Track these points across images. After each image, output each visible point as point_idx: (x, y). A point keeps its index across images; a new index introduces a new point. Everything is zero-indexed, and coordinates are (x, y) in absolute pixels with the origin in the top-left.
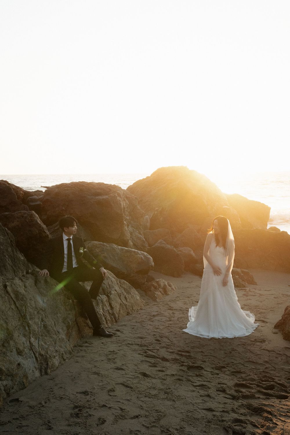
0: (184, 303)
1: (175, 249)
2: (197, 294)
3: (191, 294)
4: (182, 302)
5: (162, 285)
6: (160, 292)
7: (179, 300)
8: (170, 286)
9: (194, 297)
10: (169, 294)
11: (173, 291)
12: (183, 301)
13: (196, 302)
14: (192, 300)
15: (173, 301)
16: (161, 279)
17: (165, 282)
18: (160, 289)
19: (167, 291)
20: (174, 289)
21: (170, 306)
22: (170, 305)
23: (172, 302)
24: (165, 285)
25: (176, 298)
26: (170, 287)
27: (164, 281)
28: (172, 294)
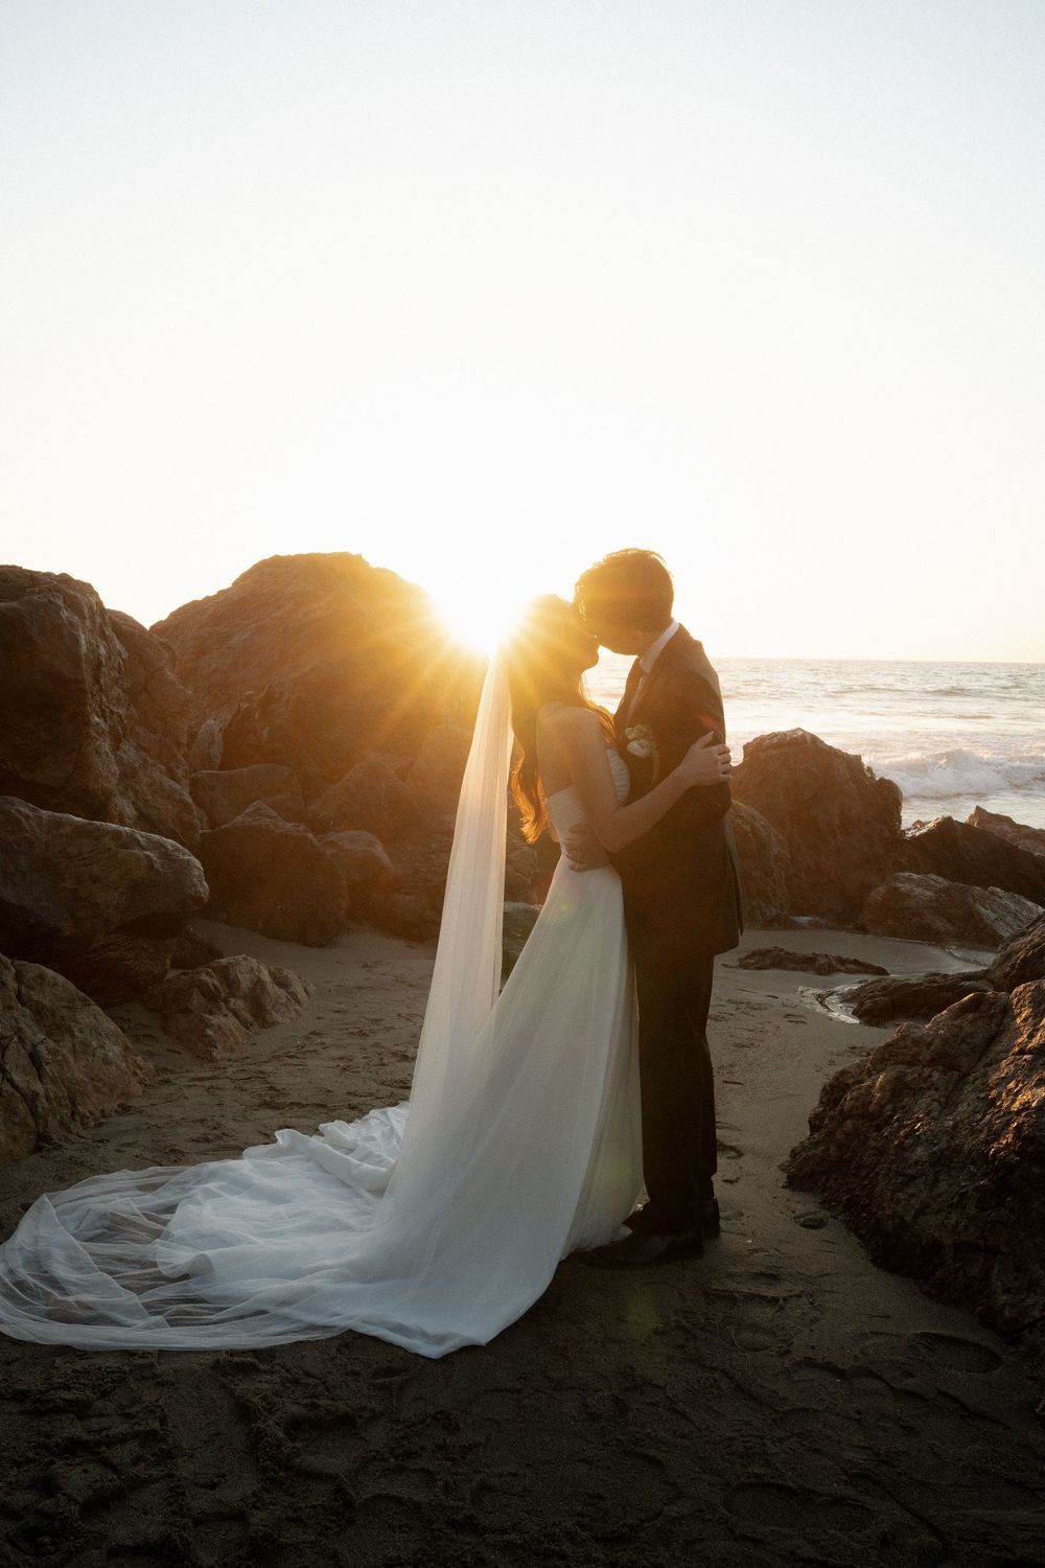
0: (343, 1064)
1: (310, 836)
2: (400, 1015)
3: (375, 1017)
4: (334, 1059)
5: (245, 982)
6: (236, 1014)
7: (319, 1048)
8: (283, 983)
9: (387, 1029)
10: (278, 1023)
11: (298, 1007)
12: (336, 1053)
13: (394, 1054)
14: (376, 1045)
15: (291, 1057)
16: (240, 957)
17: (260, 971)
18: (232, 1000)
19: (269, 1008)
20: (302, 995)
21: (272, 1088)
22: (271, 1079)
23: (287, 1060)
24: (259, 983)
25: (307, 1038)
26: (282, 992)
27: (254, 962)
28: (289, 1021)
